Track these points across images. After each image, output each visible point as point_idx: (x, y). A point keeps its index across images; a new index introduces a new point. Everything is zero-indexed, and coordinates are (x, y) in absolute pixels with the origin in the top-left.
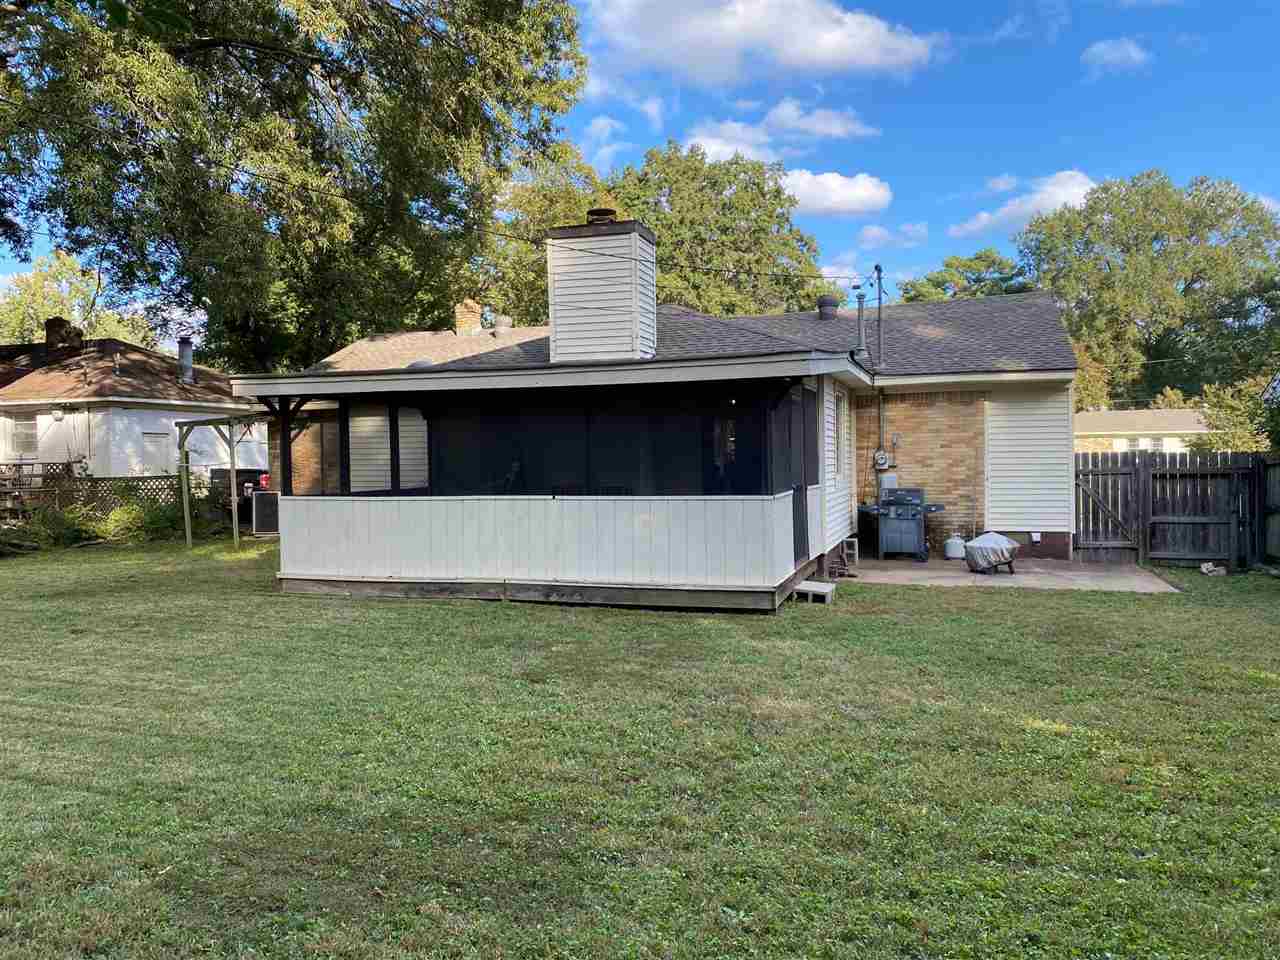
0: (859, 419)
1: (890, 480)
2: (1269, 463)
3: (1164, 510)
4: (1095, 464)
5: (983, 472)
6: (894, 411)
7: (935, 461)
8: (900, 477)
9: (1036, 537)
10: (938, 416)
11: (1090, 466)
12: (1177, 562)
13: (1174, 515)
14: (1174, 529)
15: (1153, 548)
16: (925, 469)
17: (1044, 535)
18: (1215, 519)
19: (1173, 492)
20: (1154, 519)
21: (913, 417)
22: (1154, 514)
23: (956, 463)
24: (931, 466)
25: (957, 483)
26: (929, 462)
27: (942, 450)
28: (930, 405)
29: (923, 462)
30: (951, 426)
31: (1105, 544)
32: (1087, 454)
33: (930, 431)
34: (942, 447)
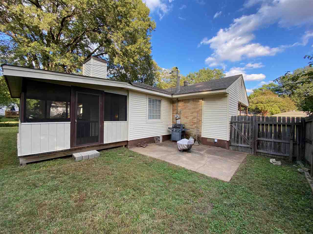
0: (173, 106)
1: (178, 122)
2: (306, 121)
3: (263, 136)
4: (238, 120)
5: (201, 121)
6: (180, 104)
7: (189, 117)
8: (181, 121)
9: (216, 141)
10: (190, 105)
11: (237, 120)
12: (267, 155)
13: (267, 138)
14: (267, 143)
15: (258, 148)
16: (187, 119)
17: (218, 140)
18: (284, 141)
19: (267, 130)
20: (259, 139)
21: (184, 105)
22: (259, 137)
23: (194, 118)
24: (188, 118)
25: (194, 123)
26: (188, 117)
27: (191, 114)
28: (188, 102)
29: (187, 117)
30: (193, 108)
31: (240, 145)
32: (236, 116)
33: (188, 109)
34: (191, 113)
